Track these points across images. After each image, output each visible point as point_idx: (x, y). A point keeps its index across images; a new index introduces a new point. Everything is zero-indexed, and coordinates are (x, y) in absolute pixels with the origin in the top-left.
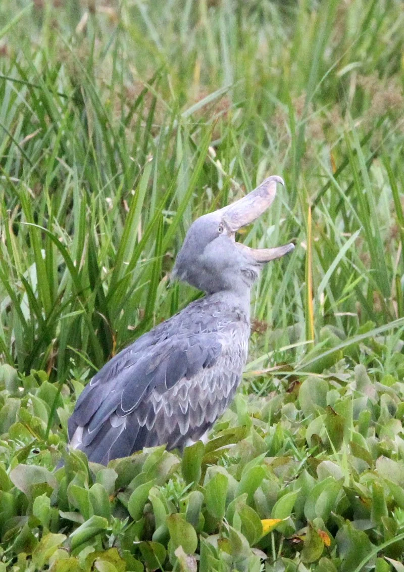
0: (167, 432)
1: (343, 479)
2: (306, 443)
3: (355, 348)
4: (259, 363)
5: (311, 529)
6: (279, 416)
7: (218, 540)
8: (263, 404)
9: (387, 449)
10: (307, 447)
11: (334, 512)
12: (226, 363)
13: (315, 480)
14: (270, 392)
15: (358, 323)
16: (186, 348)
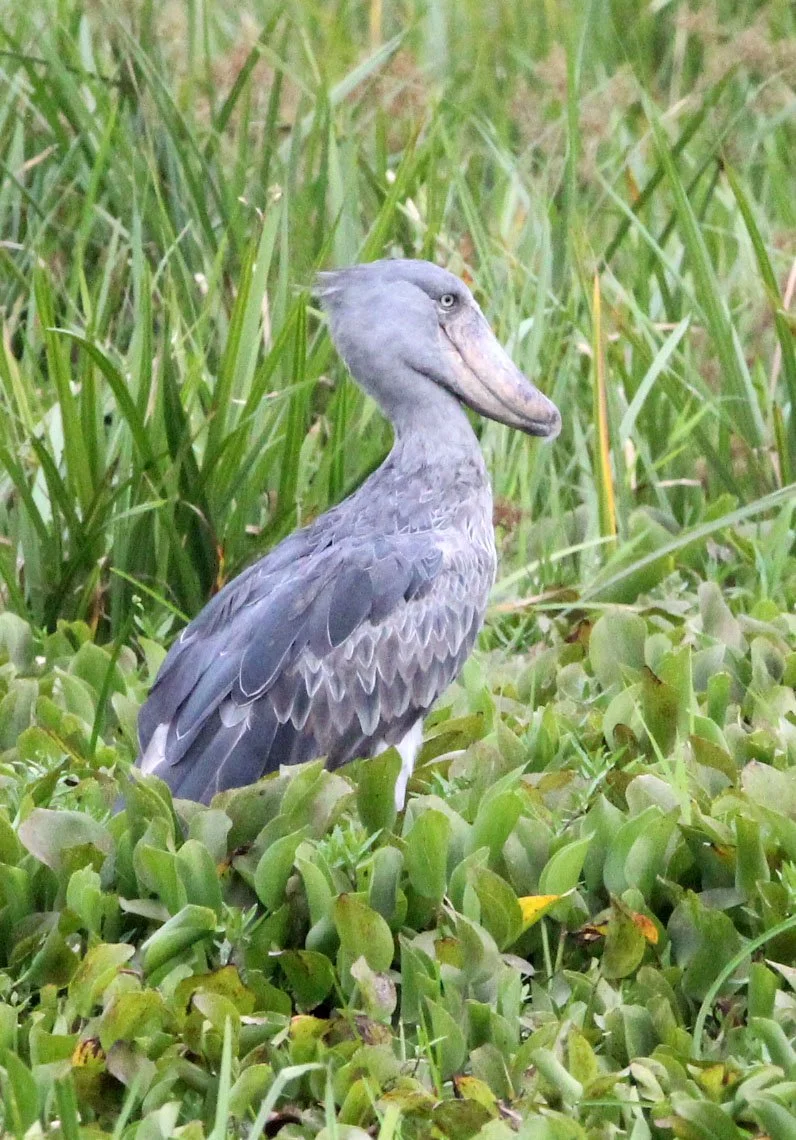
0: (334, 729)
1: (677, 811)
2: (604, 742)
3: (699, 549)
4: (510, 587)
5: (619, 911)
6: (552, 690)
7: (435, 942)
8: (521, 668)
9: (766, 746)
10: (607, 749)
11: (662, 876)
12: (451, 588)
13: (622, 814)
14: (534, 642)
15: (703, 500)
16: (369, 564)
